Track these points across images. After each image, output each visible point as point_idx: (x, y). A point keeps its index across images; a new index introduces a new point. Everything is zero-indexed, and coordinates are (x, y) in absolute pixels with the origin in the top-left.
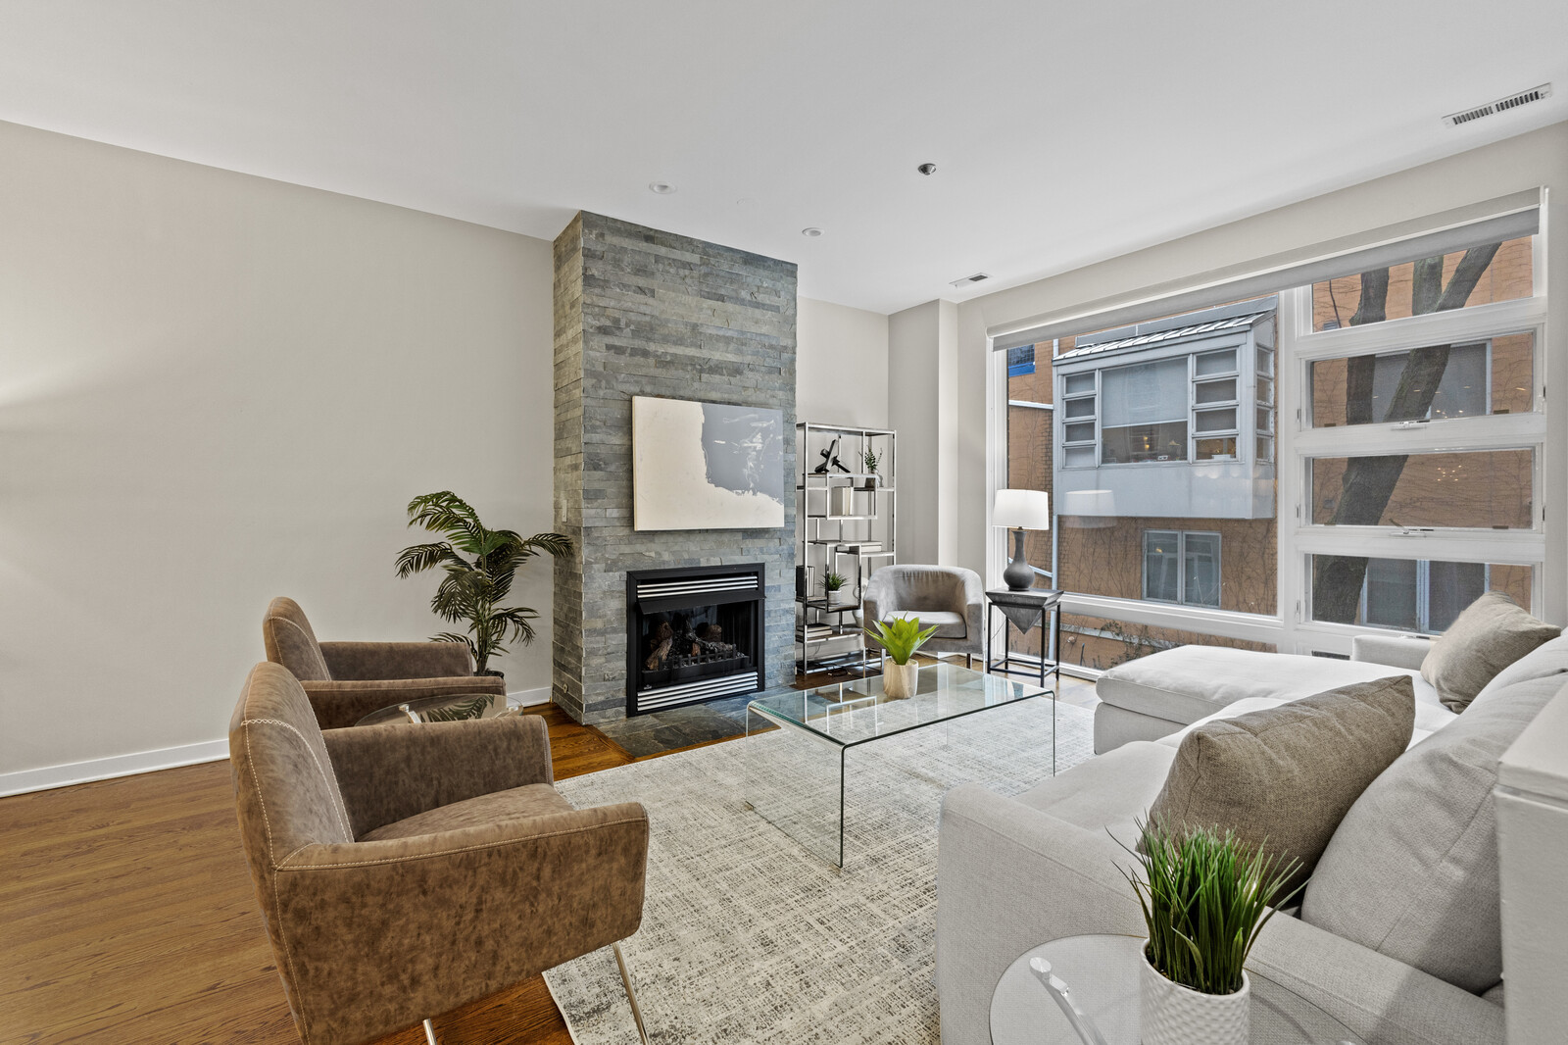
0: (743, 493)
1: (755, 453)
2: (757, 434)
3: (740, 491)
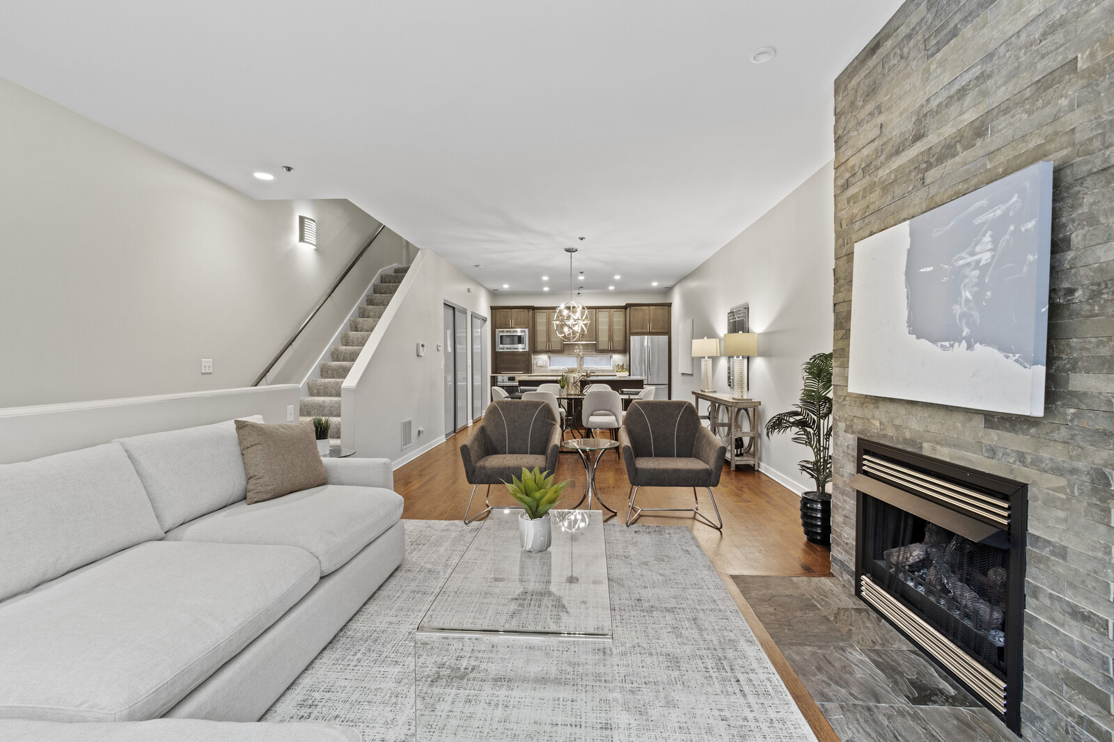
0: (952, 346)
1: (977, 272)
2: (984, 235)
3: (947, 344)
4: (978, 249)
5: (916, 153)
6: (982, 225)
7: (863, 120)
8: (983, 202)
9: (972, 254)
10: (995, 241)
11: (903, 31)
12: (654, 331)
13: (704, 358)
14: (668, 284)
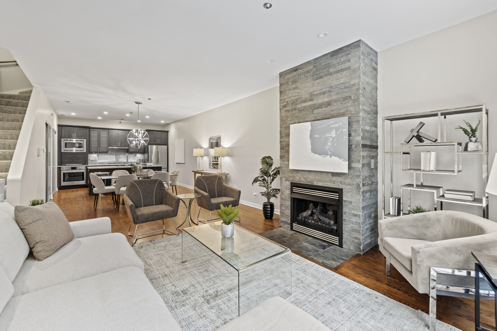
0: (326, 156)
1: (332, 139)
2: (333, 130)
3: (324, 156)
4: (332, 133)
5: (310, 104)
6: (333, 127)
7: (291, 89)
8: (333, 122)
9: (330, 134)
10: (336, 132)
11: (305, 70)
12: (160, 143)
13: (198, 156)
14: (168, 122)
